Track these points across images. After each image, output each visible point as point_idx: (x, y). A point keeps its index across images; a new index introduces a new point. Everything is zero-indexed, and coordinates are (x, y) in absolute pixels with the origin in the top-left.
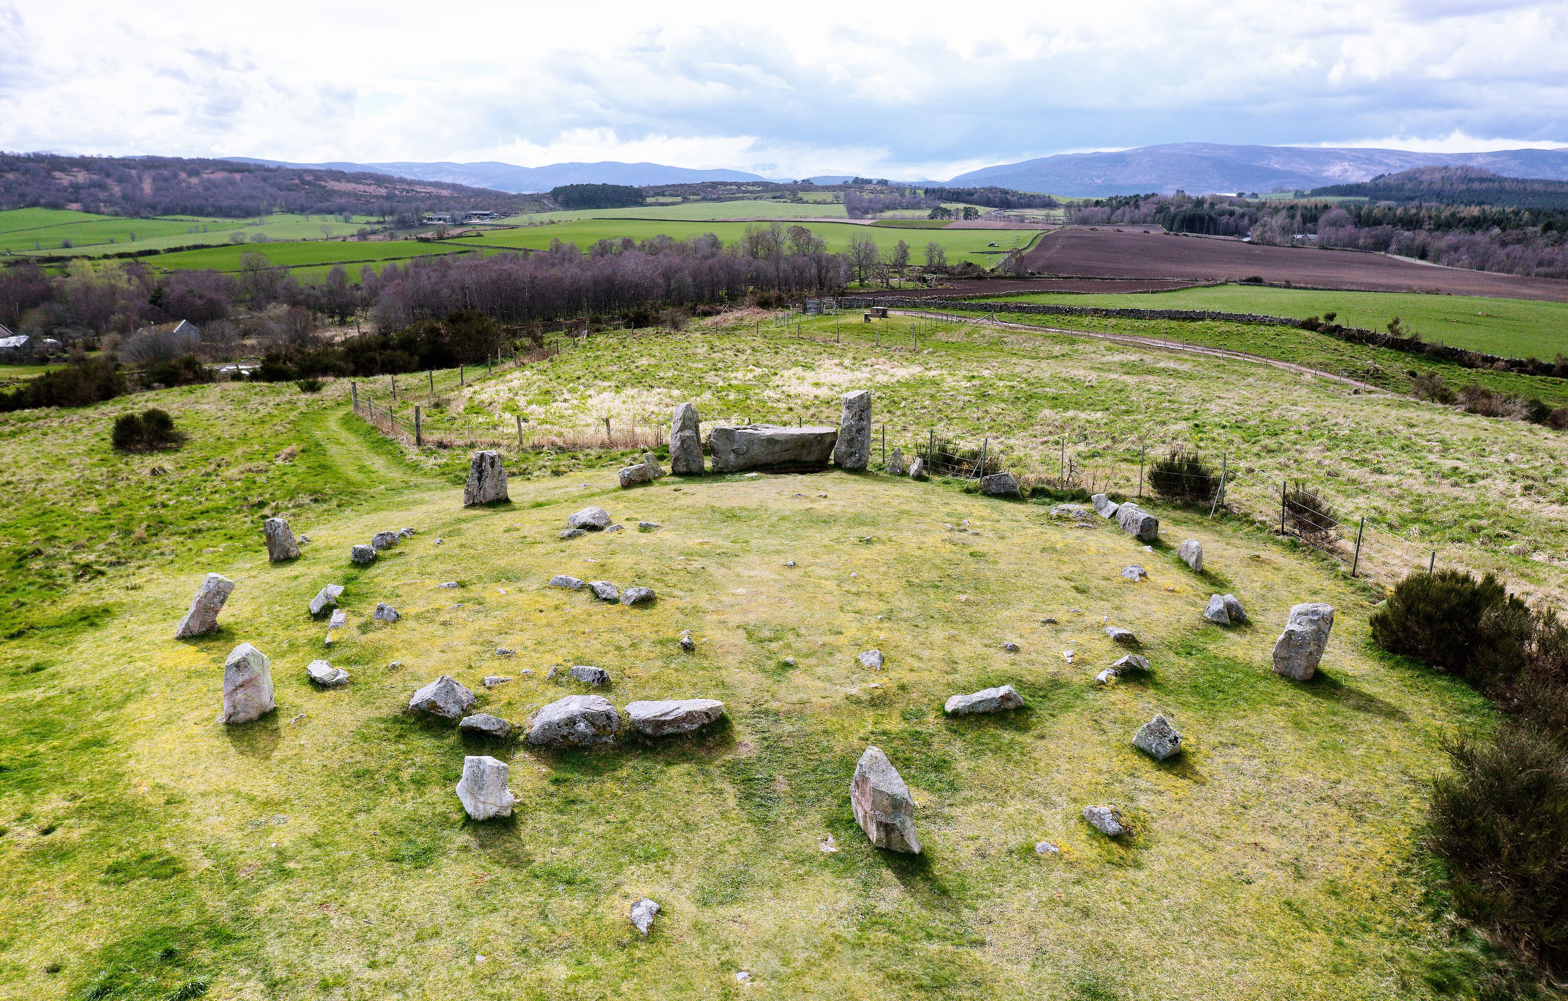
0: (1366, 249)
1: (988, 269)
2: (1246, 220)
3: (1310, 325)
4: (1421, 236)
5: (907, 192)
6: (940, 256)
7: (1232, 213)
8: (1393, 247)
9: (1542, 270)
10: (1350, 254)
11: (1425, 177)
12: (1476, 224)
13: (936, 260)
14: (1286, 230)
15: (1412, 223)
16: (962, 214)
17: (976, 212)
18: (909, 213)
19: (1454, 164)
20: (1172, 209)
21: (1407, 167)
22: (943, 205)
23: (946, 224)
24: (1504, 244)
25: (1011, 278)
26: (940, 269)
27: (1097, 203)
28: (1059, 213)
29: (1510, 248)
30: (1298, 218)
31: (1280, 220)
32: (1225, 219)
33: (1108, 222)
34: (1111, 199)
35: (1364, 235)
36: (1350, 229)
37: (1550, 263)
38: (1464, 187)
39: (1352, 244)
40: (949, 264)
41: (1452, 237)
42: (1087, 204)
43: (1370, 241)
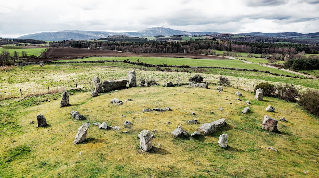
0: (111, 49)
1: (38, 56)
2: (88, 45)
3: (125, 61)
4: (120, 47)
5: (8, 40)
6: (26, 54)
7: (85, 44)
8: (116, 49)
9: (140, 52)
10: (108, 50)
11: (116, 37)
12: (128, 44)
13: (25, 55)
14: (96, 47)
15: (118, 45)
16: (24, 45)
17: (28, 45)
18: (10, 45)
19: (120, 35)
20: (73, 43)
21: (112, 35)
22: (18, 43)
23: (22, 47)
24: (134, 48)
25: (44, 58)
26: (26, 57)
27: (56, 42)
28: (48, 44)
29: (135, 48)
30: (98, 44)
31: (94, 45)
32: (84, 45)
33: (59, 46)
34: (59, 41)
35: (110, 47)
36: (107, 46)
37: (141, 51)
38: (123, 38)
39: (108, 49)
40: (28, 56)
41: (125, 47)
42: (54, 42)
43: (111, 48)
